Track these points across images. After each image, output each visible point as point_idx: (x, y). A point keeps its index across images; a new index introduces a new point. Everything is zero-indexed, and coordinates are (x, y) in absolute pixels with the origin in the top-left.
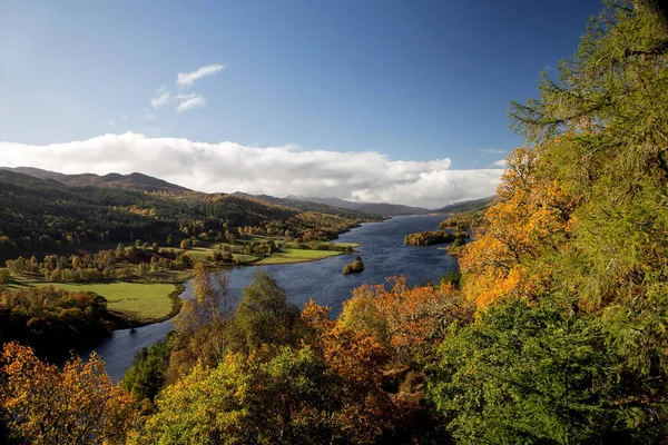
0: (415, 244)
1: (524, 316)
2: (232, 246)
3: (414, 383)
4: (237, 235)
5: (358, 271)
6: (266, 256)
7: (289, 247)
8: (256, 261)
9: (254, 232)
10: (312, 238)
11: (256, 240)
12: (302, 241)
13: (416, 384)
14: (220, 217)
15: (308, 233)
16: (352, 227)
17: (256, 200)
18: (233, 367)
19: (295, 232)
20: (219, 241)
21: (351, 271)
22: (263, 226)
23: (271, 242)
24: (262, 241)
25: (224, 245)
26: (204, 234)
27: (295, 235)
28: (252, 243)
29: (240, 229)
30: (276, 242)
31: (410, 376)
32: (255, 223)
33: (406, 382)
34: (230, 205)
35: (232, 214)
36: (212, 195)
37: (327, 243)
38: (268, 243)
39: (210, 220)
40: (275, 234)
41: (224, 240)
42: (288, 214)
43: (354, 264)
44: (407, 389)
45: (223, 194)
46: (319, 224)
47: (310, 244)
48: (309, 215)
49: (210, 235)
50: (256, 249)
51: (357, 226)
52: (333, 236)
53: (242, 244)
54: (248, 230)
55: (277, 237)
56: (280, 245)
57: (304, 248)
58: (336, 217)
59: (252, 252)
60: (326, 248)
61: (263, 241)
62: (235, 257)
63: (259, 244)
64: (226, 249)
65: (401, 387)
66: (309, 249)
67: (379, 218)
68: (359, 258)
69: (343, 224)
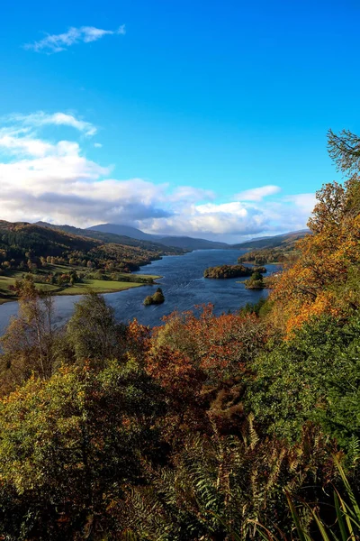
0: (215, 277)
1: (336, 333)
2: (34, 276)
3: (224, 401)
4: (39, 264)
5: (159, 302)
6: (68, 286)
7: (91, 278)
8: (58, 291)
9: (56, 262)
10: (114, 270)
11: (58, 270)
12: (103, 272)
13: (226, 402)
14: (22, 246)
15: (110, 265)
16: (154, 259)
17: (59, 230)
18: (68, 377)
19: (97, 263)
20: (22, 270)
21: (152, 302)
22: (65, 256)
23: (73, 273)
24: (64, 271)
25: (26, 274)
26: (6, 263)
27: (97, 266)
28: (54, 273)
29: (42, 259)
30: (78, 273)
31: (220, 394)
32: (57, 252)
33: (217, 400)
34: (32, 234)
35: (35, 244)
36: (15, 224)
37: (128, 275)
38: (71, 273)
39: (12, 249)
40: (77, 264)
41: (26, 269)
42: (91, 245)
43: (155, 296)
44: (218, 406)
45: (26, 223)
46: (121, 256)
47: (112, 275)
48: (110, 247)
49: (12, 264)
50: (58, 278)
51: (158, 258)
52: (134, 268)
53: (44, 273)
54: (51, 260)
55: (79, 267)
56: (82, 276)
57: (106, 279)
58: (138, 249)
59: (54, 282)
60: (128, 280)
61: (66, 271)
62: (38, 286)
63: (61, 274)
64: (28, 278)
65: (212, 405)
66: (111, 280)
67: (180, 252)
68: (160, 290)
69: (144, 257)
